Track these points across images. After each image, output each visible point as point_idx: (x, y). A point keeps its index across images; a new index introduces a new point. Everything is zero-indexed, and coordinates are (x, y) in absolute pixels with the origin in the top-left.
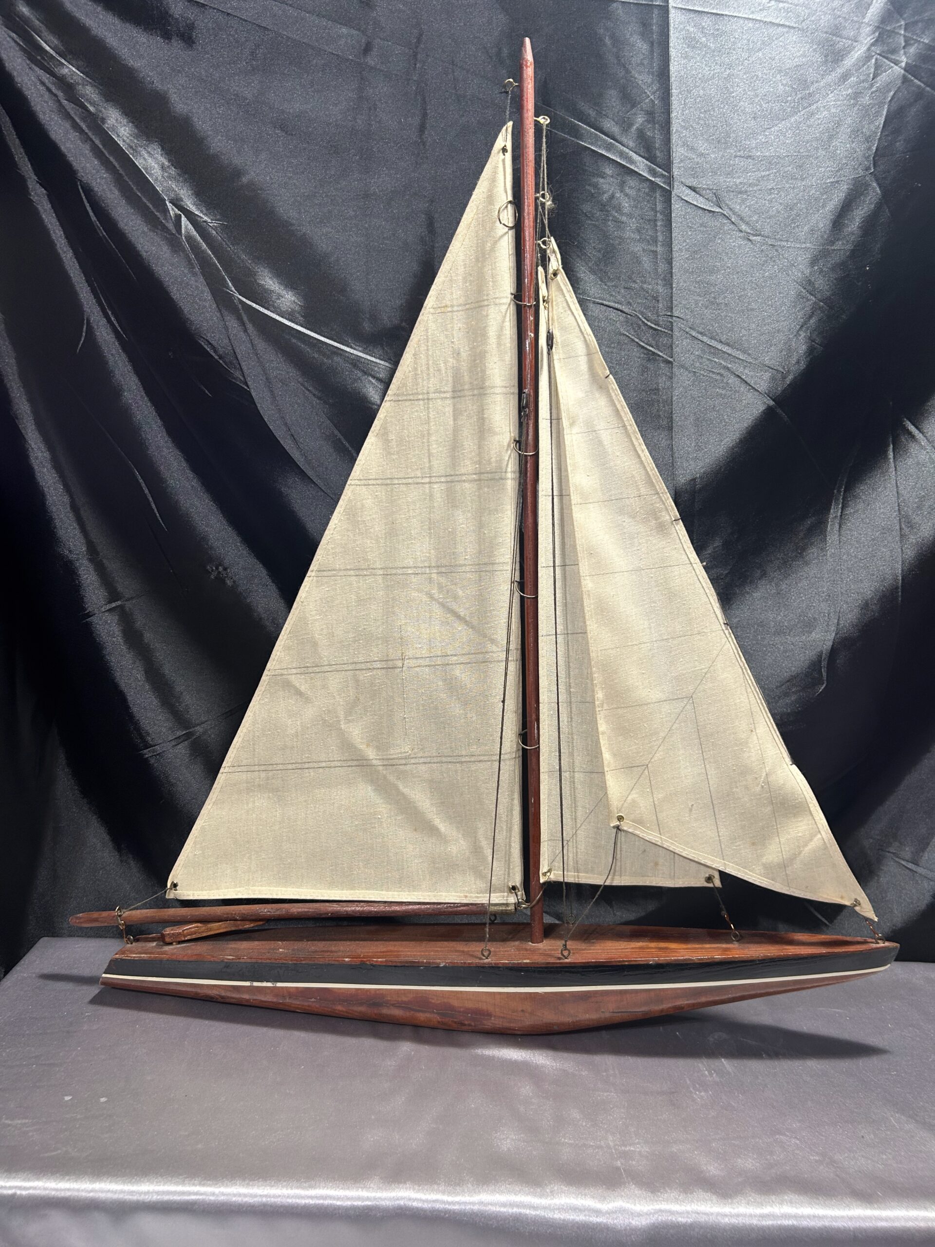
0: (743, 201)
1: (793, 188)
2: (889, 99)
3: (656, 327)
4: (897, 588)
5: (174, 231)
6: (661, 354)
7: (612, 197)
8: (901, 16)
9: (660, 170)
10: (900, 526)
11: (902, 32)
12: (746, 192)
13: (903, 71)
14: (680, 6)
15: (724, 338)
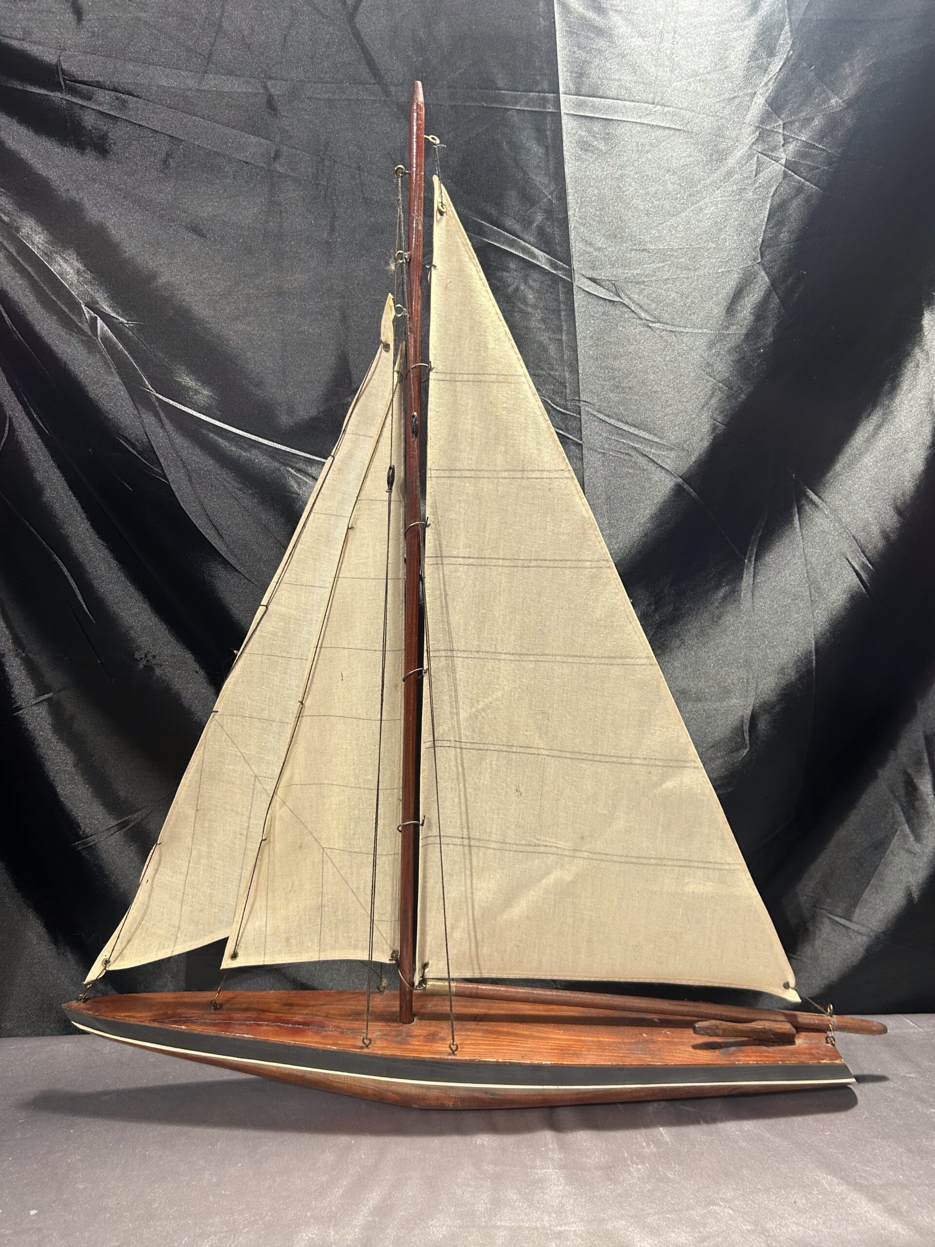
0: (641, 291)
1: (688, 278)
2: (772, 194)
3: (565, 411)
4: (810, 652)
5: (90, 333)
6: (571, 437)
7: (517, 289)
8: (779, 117)
9: (561, 264)
10: (810, 592)
11: (781, 131)
12: (644, 282)
13: (783, 168)
14: (572, 112)
15: (630, 420)
